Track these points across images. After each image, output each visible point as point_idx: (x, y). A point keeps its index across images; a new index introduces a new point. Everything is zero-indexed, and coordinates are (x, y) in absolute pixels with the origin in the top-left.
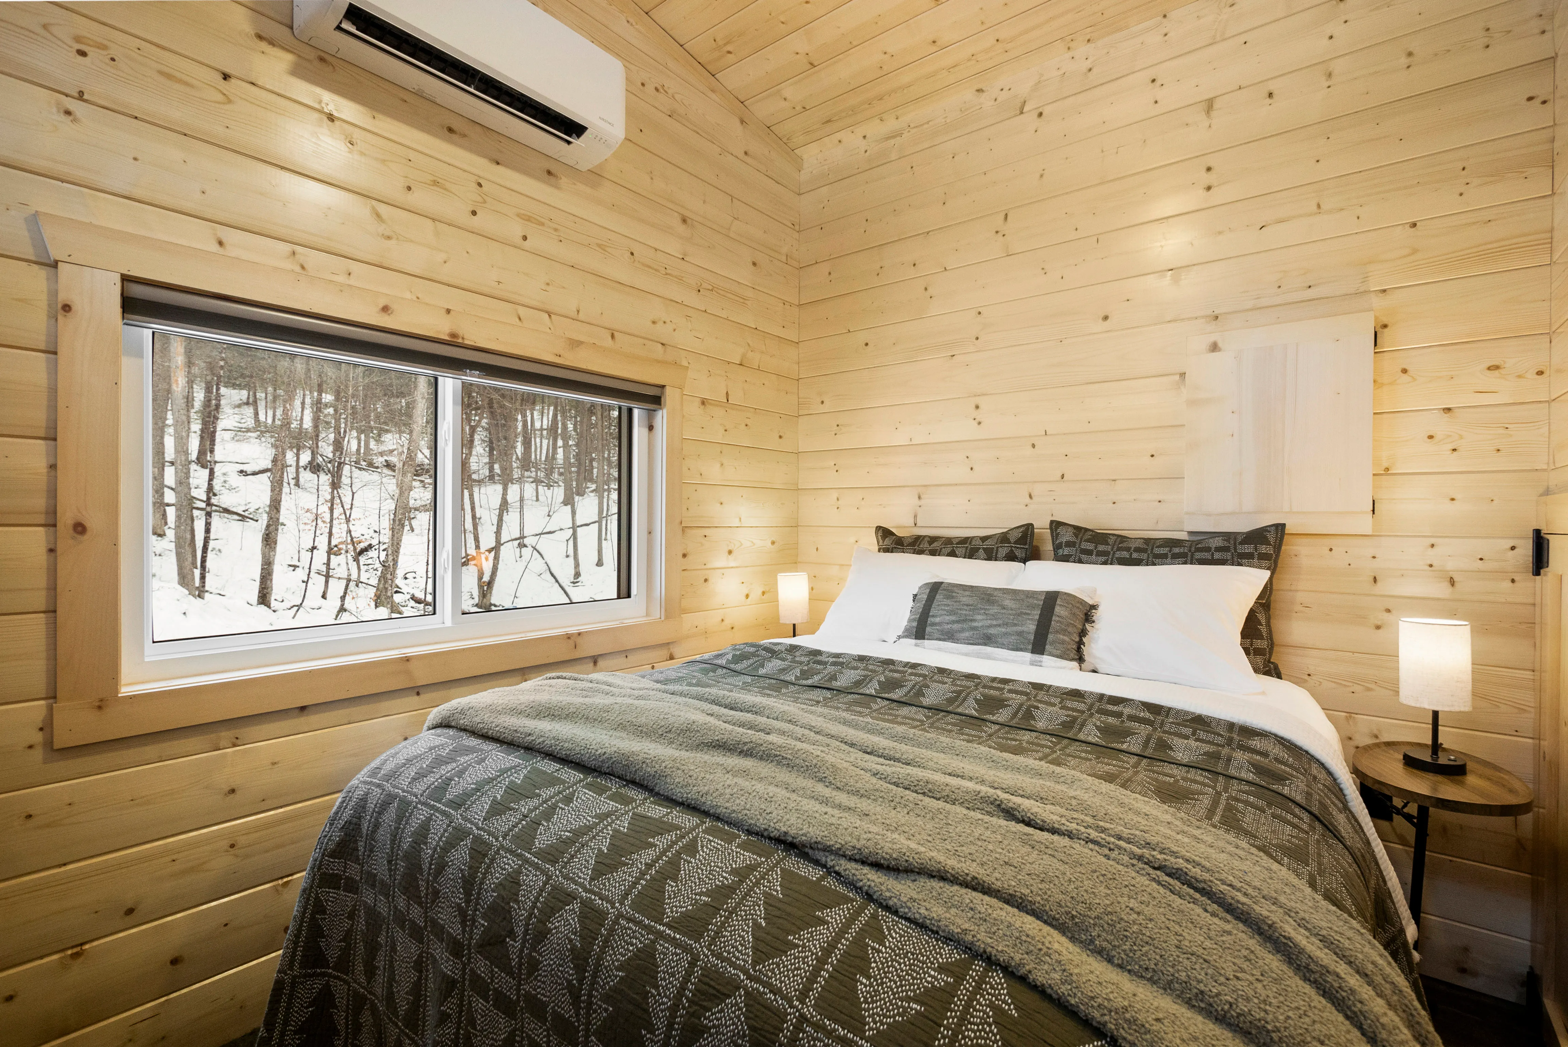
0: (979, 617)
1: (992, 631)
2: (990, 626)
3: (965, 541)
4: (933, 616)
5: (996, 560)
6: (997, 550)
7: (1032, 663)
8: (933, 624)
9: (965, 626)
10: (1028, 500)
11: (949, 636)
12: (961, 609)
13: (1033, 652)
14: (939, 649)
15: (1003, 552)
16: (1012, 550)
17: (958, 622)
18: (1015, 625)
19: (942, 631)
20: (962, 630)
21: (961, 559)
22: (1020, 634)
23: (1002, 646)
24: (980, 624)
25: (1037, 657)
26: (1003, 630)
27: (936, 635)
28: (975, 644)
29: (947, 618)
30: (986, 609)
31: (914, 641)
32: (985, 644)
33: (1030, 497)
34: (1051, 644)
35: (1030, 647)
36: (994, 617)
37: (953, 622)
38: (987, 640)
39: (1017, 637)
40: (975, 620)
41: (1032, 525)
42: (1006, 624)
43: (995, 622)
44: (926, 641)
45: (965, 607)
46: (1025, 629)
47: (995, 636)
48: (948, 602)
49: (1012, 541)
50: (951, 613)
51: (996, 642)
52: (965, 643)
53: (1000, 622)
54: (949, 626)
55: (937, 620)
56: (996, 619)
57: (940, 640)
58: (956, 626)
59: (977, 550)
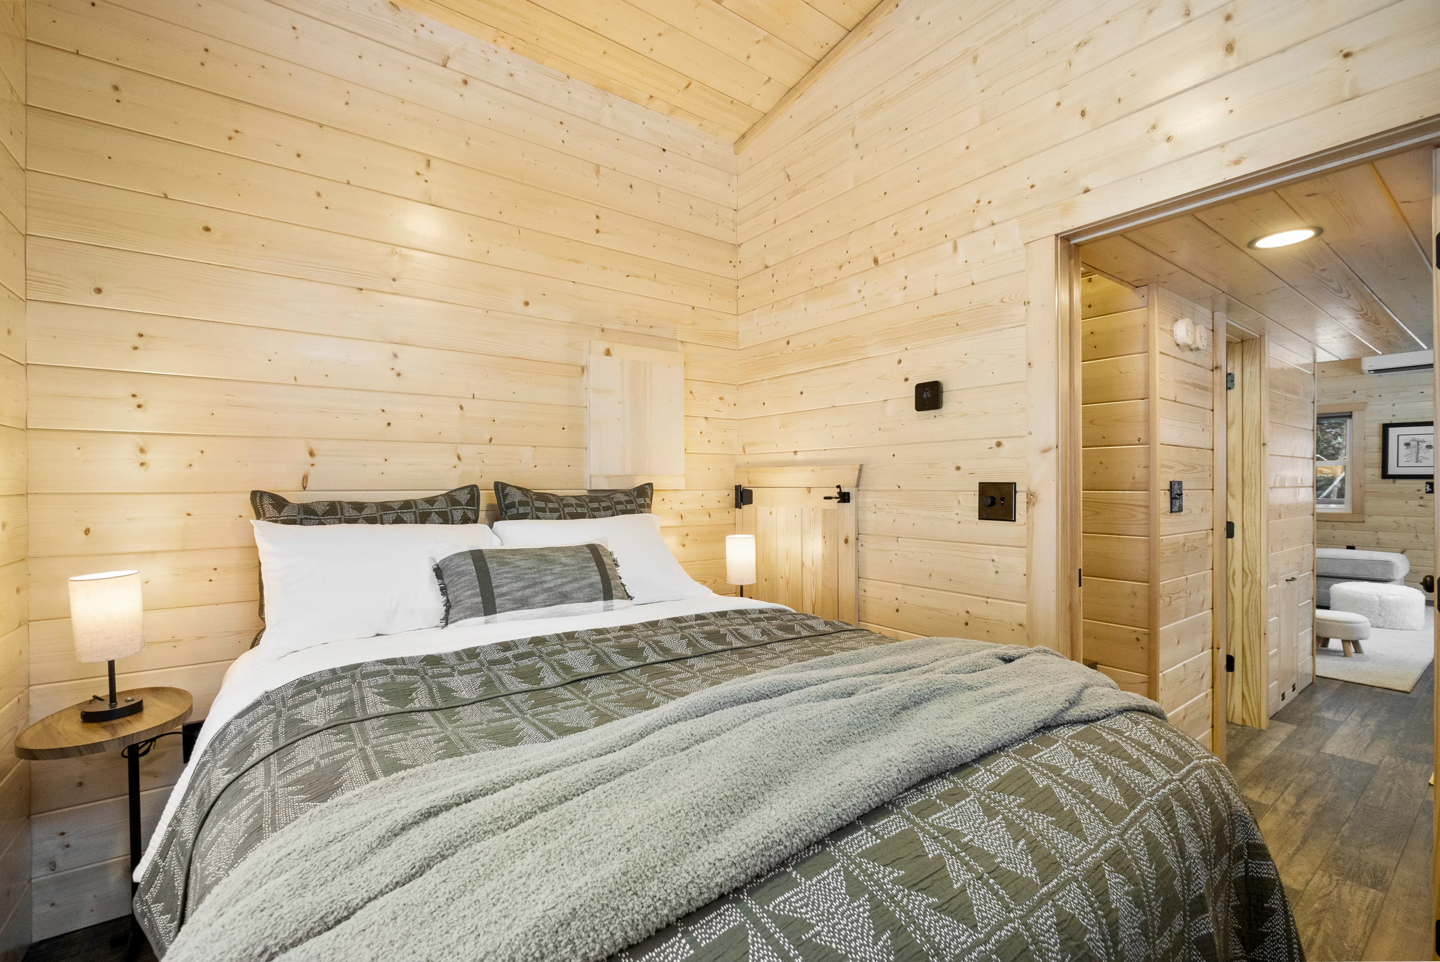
0: (548, 578)
1: (567, 588)
2: (563, 584)
3: (407, 505)
4: (497, 587)
5: (453, 523)
6: (451, 513)
7: (606, 610)
8: (502, 595)
9: (537, 589)
10: (456, 461)
11: (523, 603)
12: (525, 574)
13: (605, 599)
14: (514, 619)
15: (458, 514)
16: (464, 512)
17: (529, 587)
18: (584, 578)
19: (514, 600)
20: (536, 594)
21: (409, 525)
22: (591, 585)
23: (578, 600)
24: (552, 584)
25: (609, 603)
26: (576, 585)
27: (508, 606)
28: (553, 605)
29: (516, 585)
30: (550, 569)
31: (483, 619)
32: (562, 603)
33: (459, 458)
34: (615, 589)
35: (602, 595)
36: (561, 575)
37: (524, 588)
38: (564, 598)
39: (590, 589)
40: (545, 582)
41: (476, 486)
42: (576, 580)
43: (565, 580)
44: (498, 615)
45: (529, 571)
46: (594, 581)
47: (571, 592)
48: (506, 569)
49: (463, 503)
50: (518, 578)
51: (571, 599)
52: (542, 607)
53: (570, 579)
54: (521, 593)
55: (504, 589)
56: (565, 577)
57: (513, 609)
58: (528, 592)
59: (429, 514)
